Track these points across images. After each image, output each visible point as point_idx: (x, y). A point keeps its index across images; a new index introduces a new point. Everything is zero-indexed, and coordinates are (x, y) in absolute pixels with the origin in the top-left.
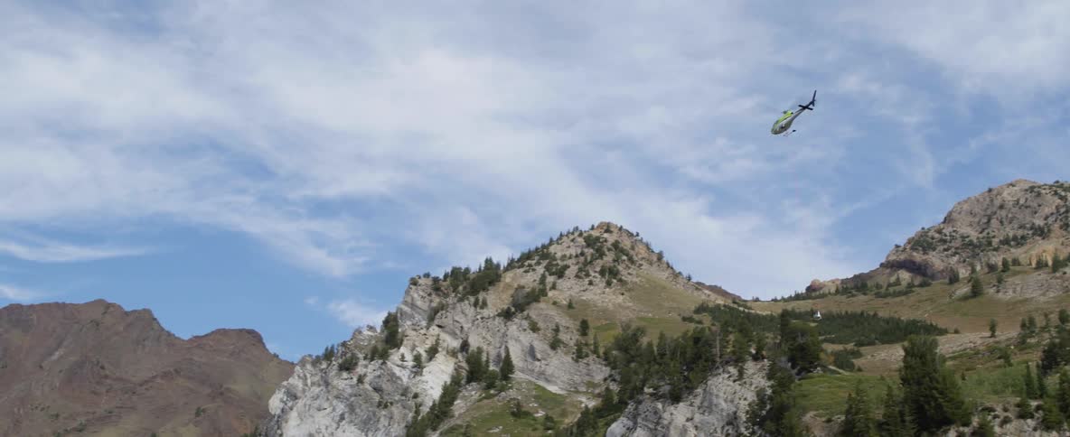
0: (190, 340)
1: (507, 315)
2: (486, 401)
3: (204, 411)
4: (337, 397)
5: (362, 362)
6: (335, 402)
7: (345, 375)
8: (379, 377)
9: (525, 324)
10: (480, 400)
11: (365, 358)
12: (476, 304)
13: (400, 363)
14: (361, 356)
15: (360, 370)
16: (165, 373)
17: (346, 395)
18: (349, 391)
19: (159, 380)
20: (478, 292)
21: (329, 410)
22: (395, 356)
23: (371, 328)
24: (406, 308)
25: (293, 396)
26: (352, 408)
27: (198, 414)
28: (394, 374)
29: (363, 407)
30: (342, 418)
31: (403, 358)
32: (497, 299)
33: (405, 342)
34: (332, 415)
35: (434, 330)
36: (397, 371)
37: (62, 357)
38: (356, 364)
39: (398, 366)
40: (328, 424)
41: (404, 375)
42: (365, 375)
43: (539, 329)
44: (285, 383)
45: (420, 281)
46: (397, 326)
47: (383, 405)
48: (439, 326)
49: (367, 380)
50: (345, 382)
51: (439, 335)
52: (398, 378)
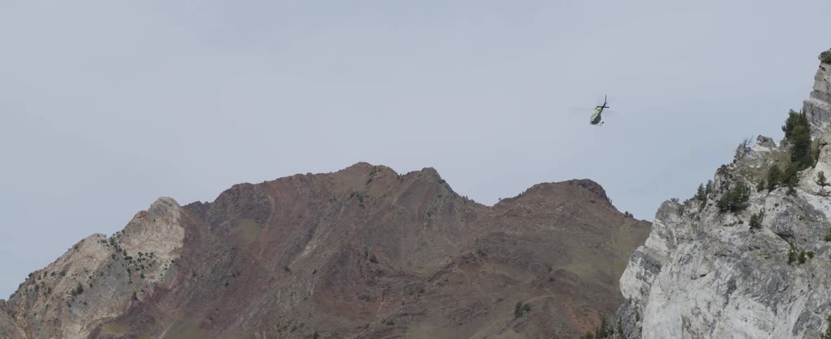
0: (498, 206)
3: (528, 308)
4: (720, 255)
5: (755, 196)
6: (717, 263)
7: (729, 218)
8: (786, 214)
11: (760, 189)
13: (818, 189)
14: (753, 186)
15: (754, 209)
16: (464, 258)
17: (735, 250)
18: (739, 242)
19: (456, 269)
21: (710, 276)
22: (809, 179)
23: (764, 141)
24: (819, 103)
25: (653, 266)
26: (746, 270)
27: (518, 313)
28: (810, 207)
29: (764, 266)
30: (732, 286)
31: (822, 180)
33: (823, 154)
34: (715, 284)
36: (814, 201)
37: (314, 252)
38: (746, 198)
39: (814, 194)
40: (709, 298)
41: (825, 207)
42: (762, 214)
44: (641, 249)
46: (807, 130)
47: (797, 258)
49: (766, 222)
50: (730, 229)
52: (818, 213)
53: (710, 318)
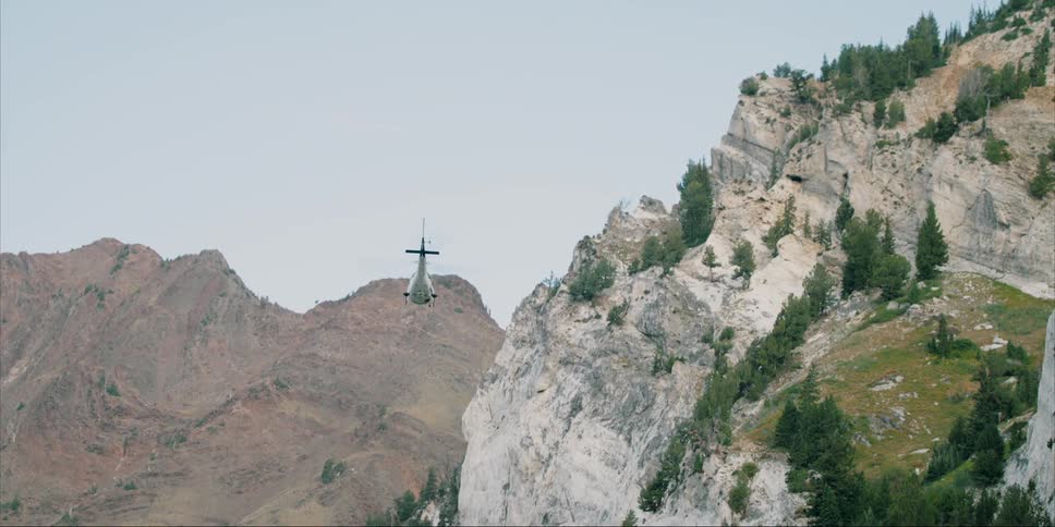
1: (940, 132)
2: (876, 327)
5: (624, 280)
6: (561, 374)
7: (584, 310)
8: (657, 304)
9: (977, 145)
10: (861, 328)
13: (705, 271)
14: (623, 267)
15: (616, 297)
17: (586, 355)
18: (592, 345)
20: (887, 92)
21: (549, 392)
23: (649, 203)
24: (732, 152)
26: (597, 384)
28: (690, 296)
29: (621, 378)
30: (577, 407)
31: (710, 261)
32: (923, 102)
33: (718, 223)
34: (555, 404)
35: (786, 186)
36: (698, 290)
38: (608, 284)
39: (700, 278)
40: (545, 423)
41: (710, 296)
42: (626, 305)
43: (1007, 157)
45: (764, 86)
46: (708, 192)
47: (664, 368)
48: (796, 179)
49: (632, 316)
50: (584, 325)
51: (791, 199)
52: (702, 305)
53: (545, 451)
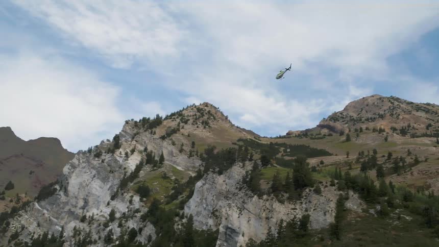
0: (29, 141)
1: (163, 138)
2: (153, 172)
3: (34, 172)
4: (92, 168)
5: (104, 154)
6: (92, 170)
7: (97, 159)
8: (111, 160)
9: (170, 142)
10: (150, 171)
11: (105, 153)
12: (151, 132)
13: (119, 155)
14: (103, 151)
15: (103, 157)
16: (16, 155)
17: (96, 167)
18: (98, 165)
19: (13, 158)
20: (152, 128)
21: (89, 173)
22: (118, 152)
23: (108, 140)
24: (123, 133)
25: (74, 167)
26: (98, 173)
27: (30, 173)
29: (103, 172)
30: (94, 176)
31: (121, 153)
32: (159, 131)
33: (122, 147)
34: (90, 175)
35: (134, 142)
36: (118, 158)
38: (101, 155)
40: (88, 178)
41: (121, 160)
42: (105, 159)
43: (175, 145)
44: (70, 161)
45: (130, 122)
46: (119, 140)
47: (111, 172)
48: (136, 141)
49: (106, 161)
50: (97, 161)
51: (135, 145)
52: (118, 161)
53: (88, 183)
